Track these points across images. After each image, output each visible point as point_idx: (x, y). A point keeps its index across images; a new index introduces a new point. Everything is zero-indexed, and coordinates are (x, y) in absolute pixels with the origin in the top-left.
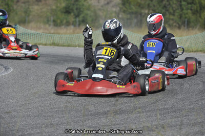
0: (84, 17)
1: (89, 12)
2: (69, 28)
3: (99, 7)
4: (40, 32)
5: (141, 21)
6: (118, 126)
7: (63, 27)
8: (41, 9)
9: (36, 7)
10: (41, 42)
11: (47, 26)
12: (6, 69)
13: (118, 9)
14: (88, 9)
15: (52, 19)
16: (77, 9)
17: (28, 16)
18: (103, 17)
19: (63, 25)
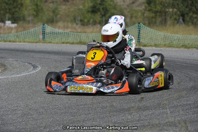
2: (95, 27)
3: (125, 6)
4: (68, 31)
5: (165, 19)
6: (142, 122)
7: (90, 26)
8: (69, 9)
9: (64, 7)
10: (69, 41)
11: (75, 25)
12: (35, 67)
13: (144, 7)
14: (115, 8)
15: (79, 18)
16: (103, 9)
17: (56, 16)
19: (90, 24)
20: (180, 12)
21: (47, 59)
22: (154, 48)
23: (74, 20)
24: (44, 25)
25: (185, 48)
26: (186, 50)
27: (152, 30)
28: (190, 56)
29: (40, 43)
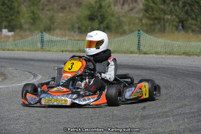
0: (108, 23)
1: (113, 19)
3: (123, 13)
5: (164, 26)
6: (146, 130)
8: (66, 16)
9: (61, 15)
10: (67, 49)
11: (72, 33)
12: (35, 76)
13: (142, 14)
14: (112, 15)
15: (77, 25)
16: (101, 16)
17: (53, 23)
18: (127, 23)
20: (179, 18)
21: (47, 68)
22: (154, 55)
23: (72, 28)
24: (42, 33)
25: (186, 55)
26: (187, 57)
27: (152, 37)
28: (191, 63)
29: (39, 52)
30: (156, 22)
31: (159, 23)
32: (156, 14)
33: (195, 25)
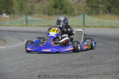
0: (65, 10)
1: (68, 7)
3: (74, 4)
5: (98, 11)
6: (89, 72)
7: (53, 16)
8: (40, 6)
9: (37, 5)
10: (42, 25)
11: (44, 16)
12: (23, 41)
13: (85, 4)
14: (68, 5)
15: (47, 11)
16: (61, 5)
17: (33, 10)
18: (77, 9)
20: (107, 6)
21: (30, 36)
22: (93, 28)
23: (44, 13)
24: (26, 16)
25: (112, 28)
26: (113, 29)
27: (91, 17)
28: (115, 33)
29: (25, 27)
30: (94, 8)
31: (95, 9)
32: (94, 4)
33: (117, 10)
